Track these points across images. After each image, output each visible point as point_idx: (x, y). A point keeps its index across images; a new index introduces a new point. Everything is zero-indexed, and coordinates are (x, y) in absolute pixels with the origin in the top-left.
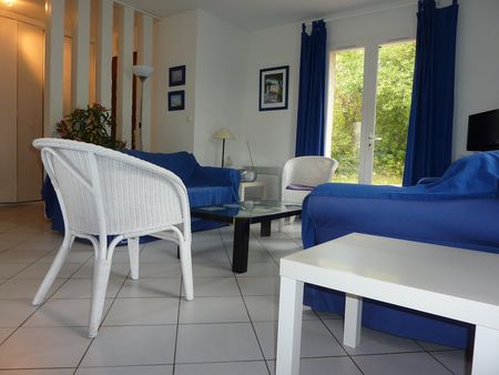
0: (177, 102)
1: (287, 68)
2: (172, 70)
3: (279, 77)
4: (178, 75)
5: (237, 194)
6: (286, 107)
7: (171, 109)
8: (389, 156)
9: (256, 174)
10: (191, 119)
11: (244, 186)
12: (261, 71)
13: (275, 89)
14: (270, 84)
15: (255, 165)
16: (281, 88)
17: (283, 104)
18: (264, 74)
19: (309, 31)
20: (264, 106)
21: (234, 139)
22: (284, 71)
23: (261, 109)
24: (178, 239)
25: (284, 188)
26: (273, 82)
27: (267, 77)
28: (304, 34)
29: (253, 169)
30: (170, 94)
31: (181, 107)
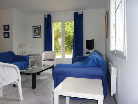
0: (7, 36)
1: (41, 26)
2: (4, 26)
3: (38, 28)
4: (7, 28)
5: (29, 63)
6: (41, 37)
7: (5, 38)
8: (67, 47)
9: (33, 56)
10: (12, 41)
11: (30, 60)
12: (33, 26)
13: (37, 32)
14: (36, 30)
15: (33, 53)
16: (39, 32)
17: (40, 36)
18: (34, 27)
19: (46, 17)
20: (34, 36)
21: (26, 46)
22: (40, 27)
23: (33, 37)
24: (17, 84)
25: (43, 61)
26: (37, 30)
27: (35, 28)
28: (45, 17)
29: (32, 55)
30: (4, 33)
31: (9, 37)
